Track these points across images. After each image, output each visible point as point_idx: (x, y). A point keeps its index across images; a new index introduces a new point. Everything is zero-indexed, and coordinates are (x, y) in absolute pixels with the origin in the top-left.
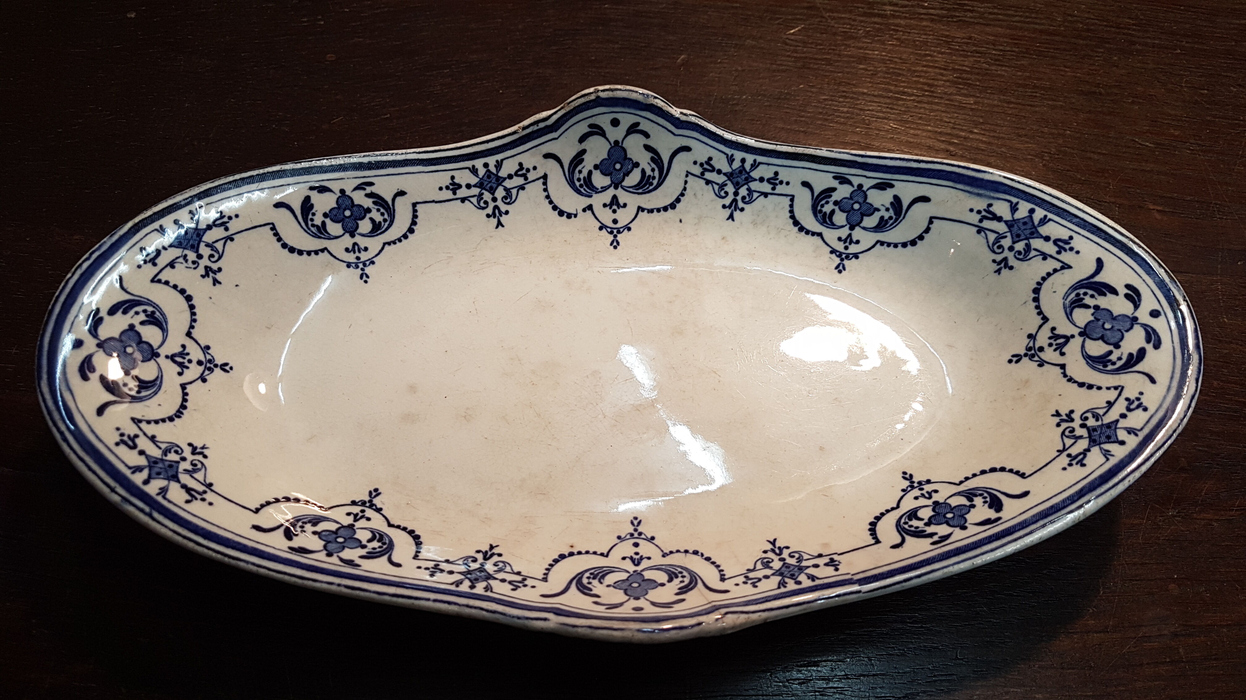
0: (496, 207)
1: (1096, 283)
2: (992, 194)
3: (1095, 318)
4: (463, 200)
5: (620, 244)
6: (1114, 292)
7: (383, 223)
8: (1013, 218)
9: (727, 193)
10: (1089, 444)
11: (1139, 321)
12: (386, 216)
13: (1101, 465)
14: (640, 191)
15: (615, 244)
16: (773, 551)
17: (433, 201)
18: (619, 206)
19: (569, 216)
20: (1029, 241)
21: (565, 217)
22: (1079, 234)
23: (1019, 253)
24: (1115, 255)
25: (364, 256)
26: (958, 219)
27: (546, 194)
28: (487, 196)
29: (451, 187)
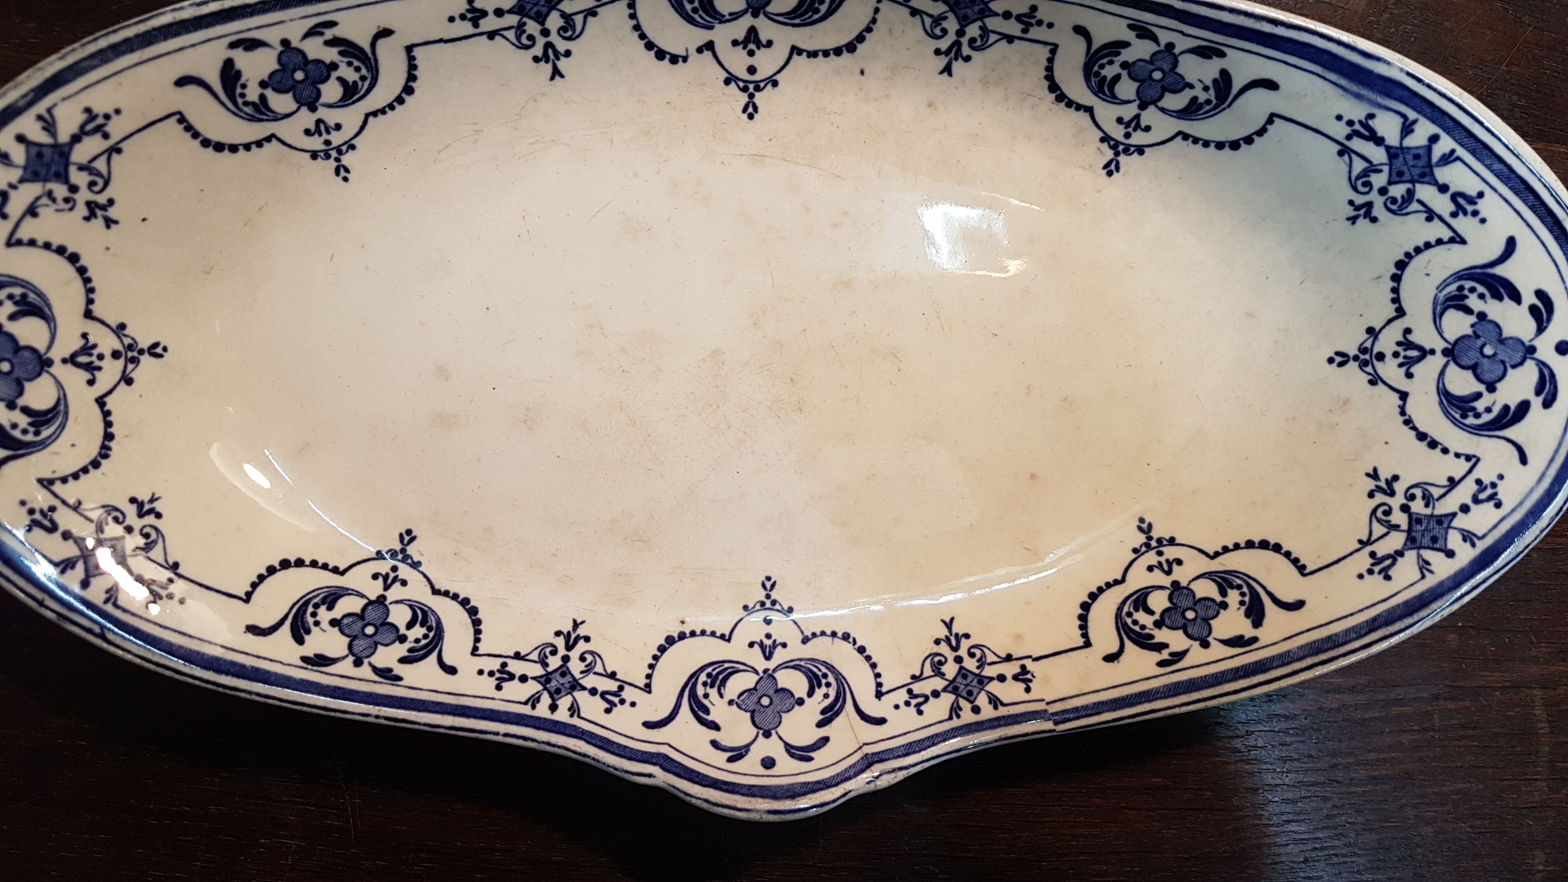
0: (549, 45)
1: (1495, 277)
2: (1379, 99)
3: (1474, 332)
4: (491, 35)
5: (759, 110)
6: (1516, 297)
7: (360, 83)
8: (1401, 143)
9: (945, 32)
10: (1405, 544)
11: (1536, 355)
12: (364, 72)
13: (1412, 585)
14: (797, 21)
15: (750, 110)
16: (948, 640)
17: (441, 41)
18: (759, 45)
19: (674, 59)
20: (1414, 186)
21: (666, 61)
22: (1495, 190)
23: (1394, 200)
24: (1538, 237)
25: (337, 138)
26: (1314, 126)
27: (634, 22)
28: (532, 27)
29: (469, 16)
